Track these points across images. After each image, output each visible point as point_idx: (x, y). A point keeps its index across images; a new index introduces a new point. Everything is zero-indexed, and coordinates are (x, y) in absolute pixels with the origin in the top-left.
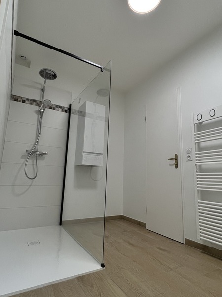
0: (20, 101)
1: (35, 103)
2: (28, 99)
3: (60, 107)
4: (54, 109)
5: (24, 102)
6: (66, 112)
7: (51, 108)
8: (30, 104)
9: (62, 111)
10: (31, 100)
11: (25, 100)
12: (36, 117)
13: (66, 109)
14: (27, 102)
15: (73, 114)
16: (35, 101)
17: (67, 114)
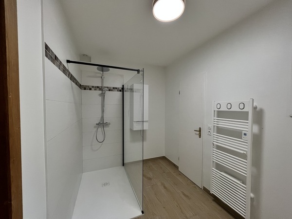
0: (88, 89)
1: (98, 89)
2: (93, 87)
3: (116, 88)
4: (112, 91)
5: (90, 89)
6: (120, 91)
7: (110, 90)
8: (95, 90)
9: (118, 91)
10: (95, 87)
11: (91, 87)
12: (100, 98)
13: (121, 89)
14: (92, 89)
15: (126, 91)
16: (98, 87)
17: (121, 93)
